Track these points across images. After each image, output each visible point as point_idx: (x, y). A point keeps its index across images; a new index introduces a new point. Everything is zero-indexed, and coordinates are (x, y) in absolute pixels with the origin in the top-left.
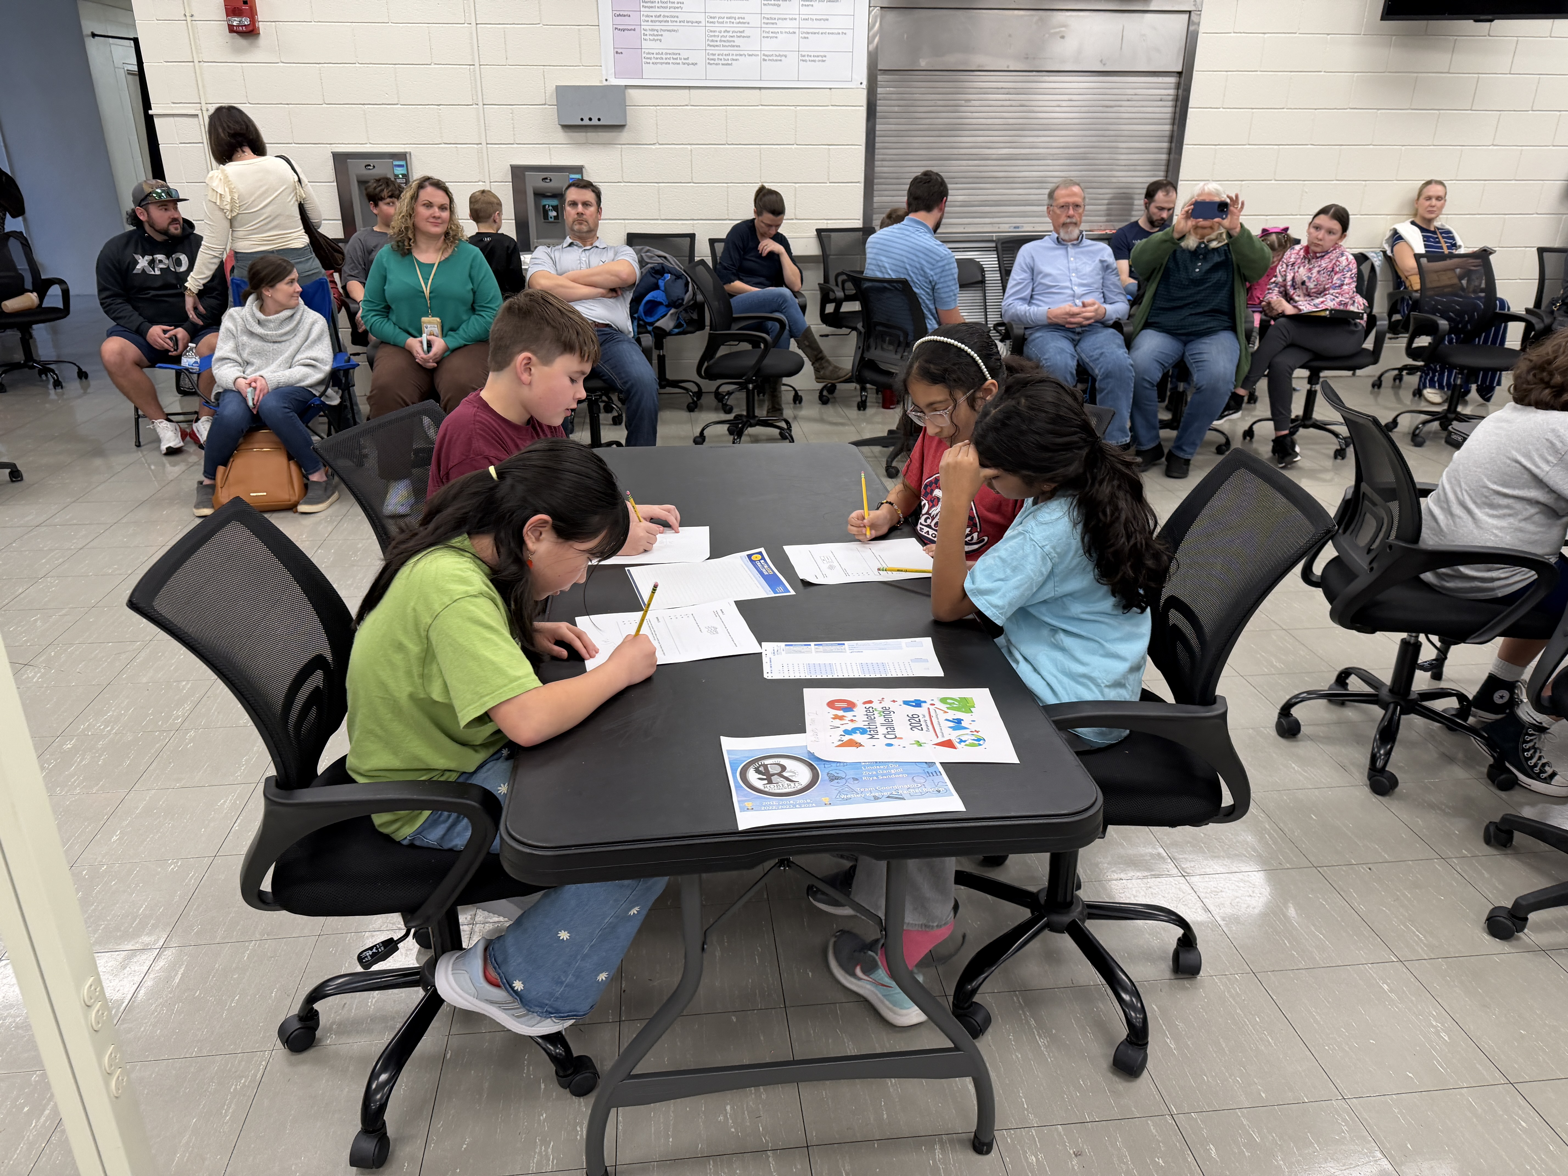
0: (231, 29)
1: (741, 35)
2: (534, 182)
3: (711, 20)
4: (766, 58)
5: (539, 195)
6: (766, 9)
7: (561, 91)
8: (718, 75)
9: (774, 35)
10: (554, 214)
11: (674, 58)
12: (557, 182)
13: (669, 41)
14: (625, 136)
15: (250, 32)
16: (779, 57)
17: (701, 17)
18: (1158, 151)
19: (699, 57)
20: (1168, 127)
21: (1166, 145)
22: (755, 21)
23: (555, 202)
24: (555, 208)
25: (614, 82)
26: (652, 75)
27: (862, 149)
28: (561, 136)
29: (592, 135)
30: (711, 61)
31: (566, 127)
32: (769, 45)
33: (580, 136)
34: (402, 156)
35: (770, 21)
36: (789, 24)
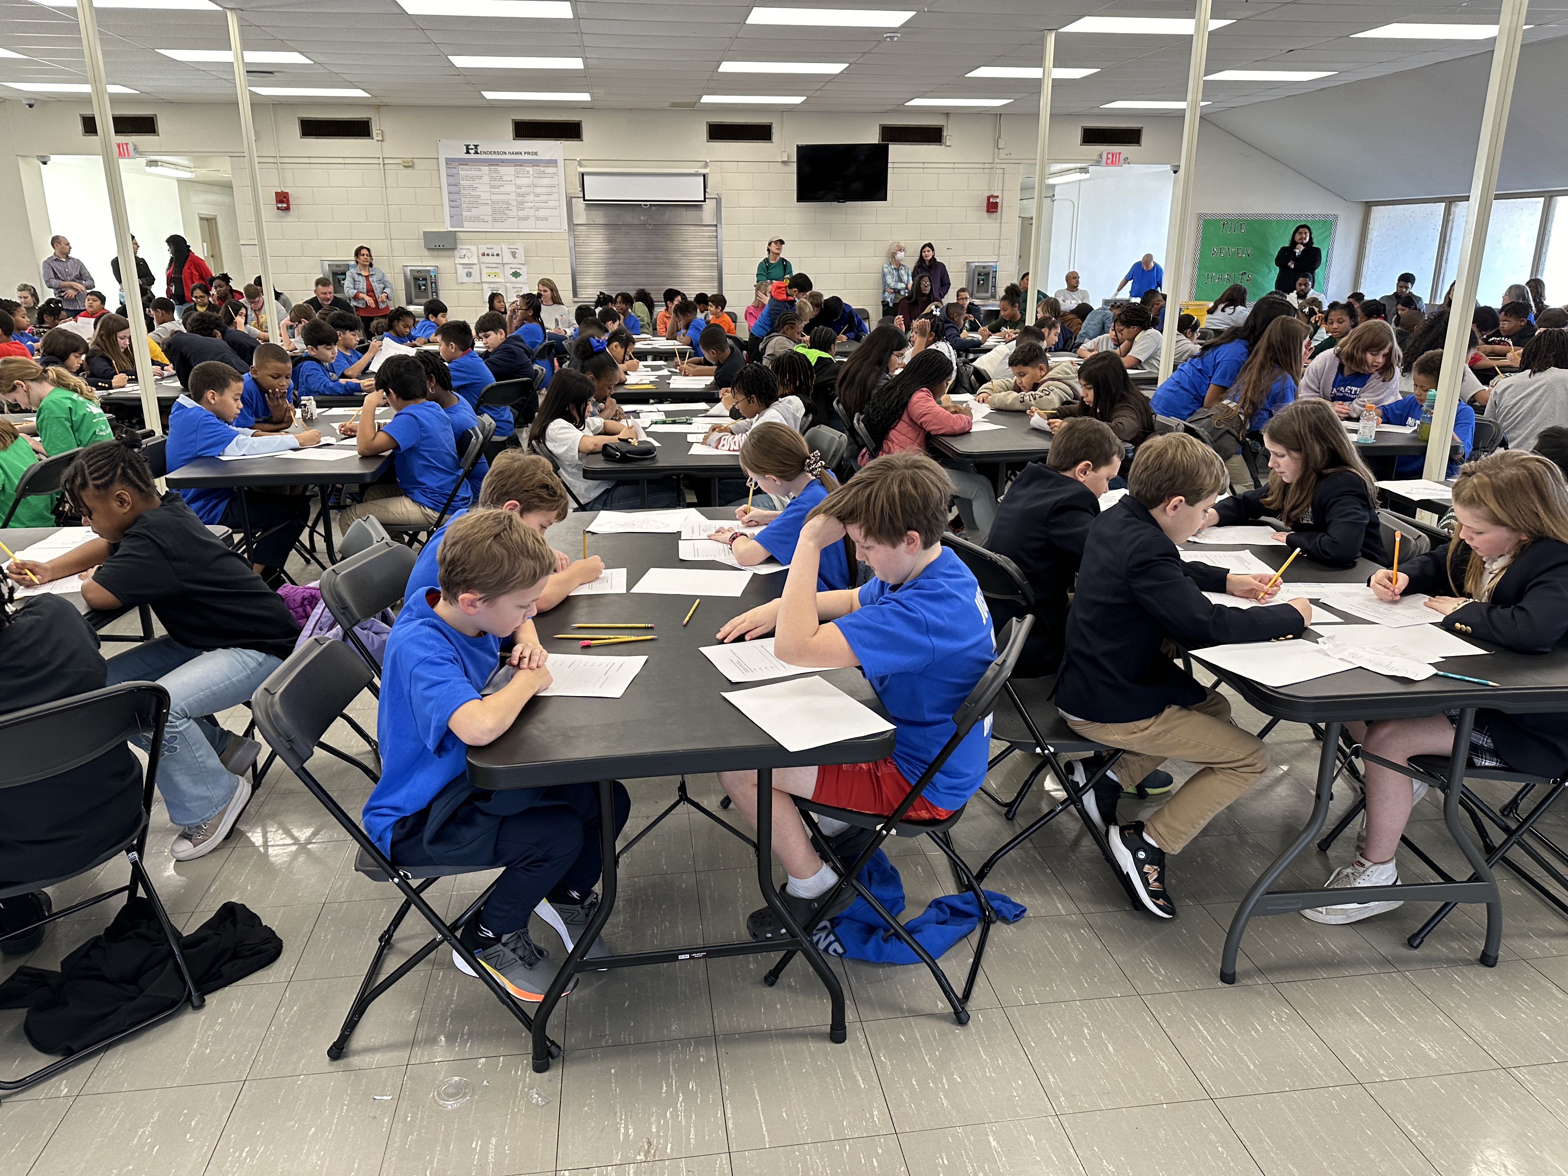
0: (278, 208)
1: (508, 209)
3: (494, 202)
4: (520, 219)
5: (417, 279)
6: (519, 198)
7: (426, 234)
8: (499, 227)
9: (523, 209)
10: (423, 288)
11: (477, 219)
13: (475, 212)
15: (287, 209)
16: (526, 218)
17: (489, 202)
19: (489, 219)
22: (514, 203)
23: (424, 282)
24: (424, 285)
25: (450, 229)
26: (468, 226)
28: (426, 253)
29: (441, 253)
30: (495, 220)
31: (429, 249)
32: (521, 213)
33: (435, 253)
35: (521, 203)
36: (529, 204)
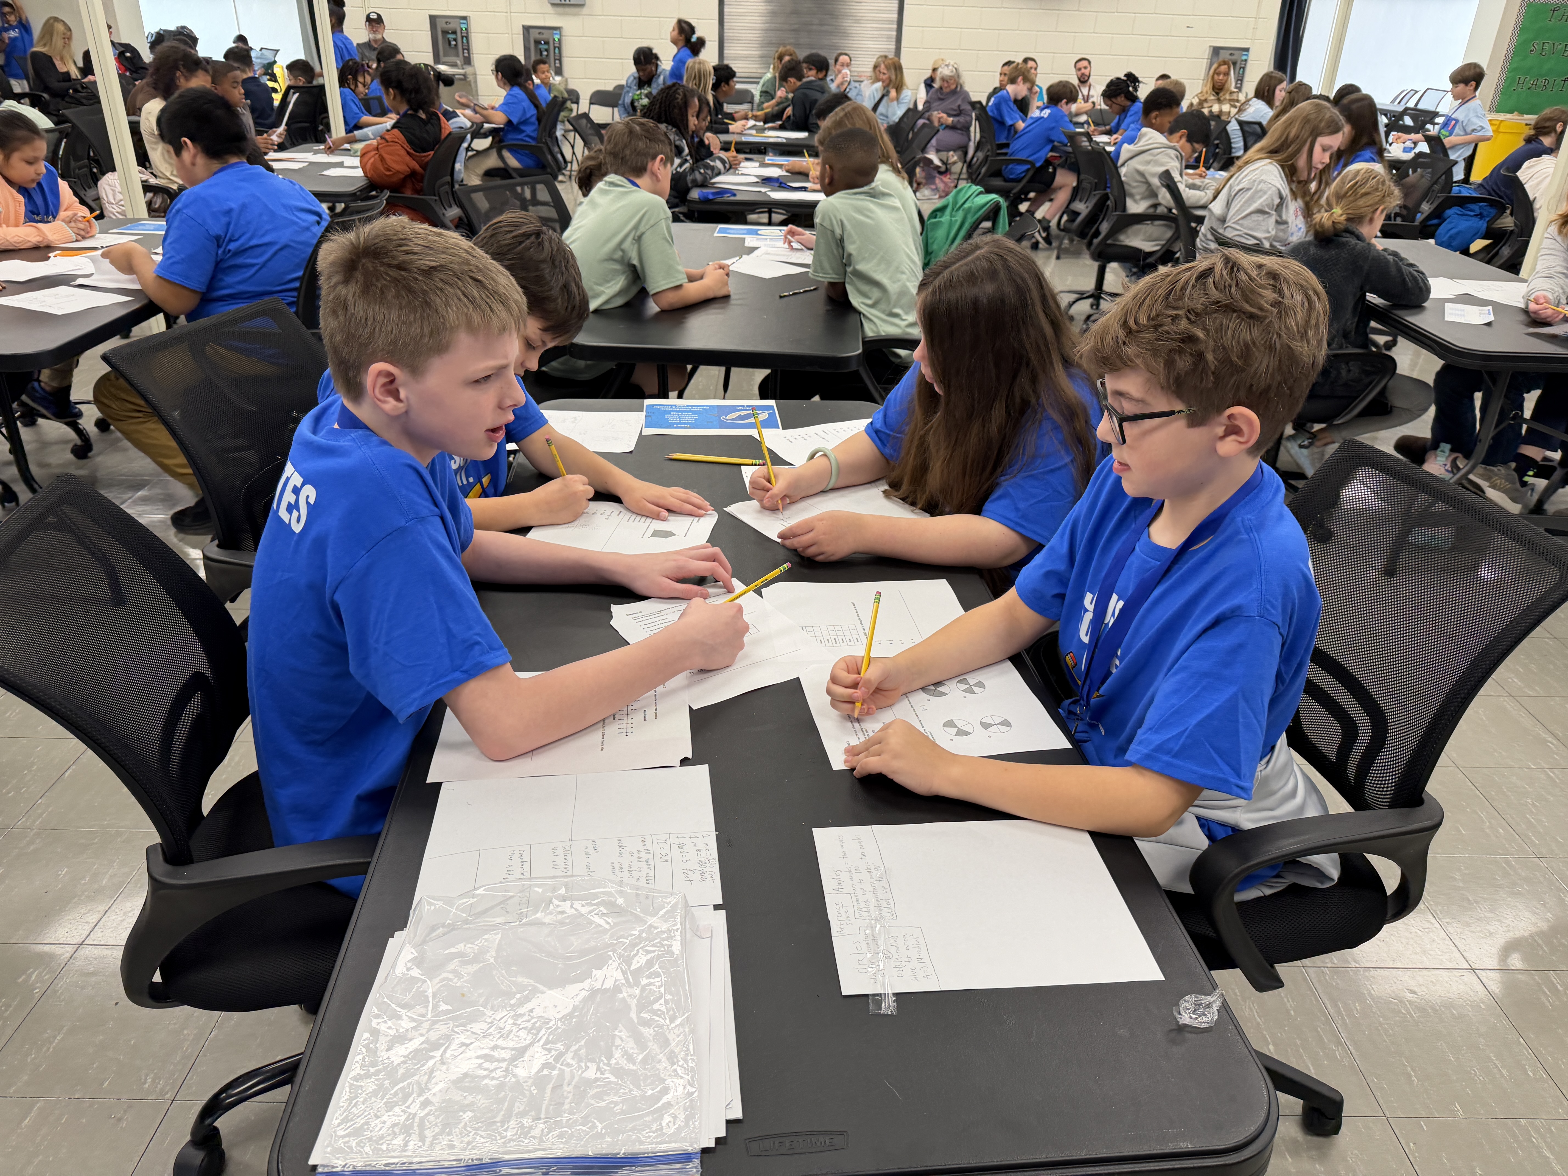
2: (534, 34)
5: (537, 42)
10: (545, 53)
12: (546, 35)
14: (585, 10)
18: (890, 30)
20: (896, 16)
21: (895, 26)
23: (546, 47)
24: (546, 50)
27: (717, 22)
28: (550, 9)
29: (567, 10)
31: (553, 5)
33: (560, 10)
34: (465, 18)
